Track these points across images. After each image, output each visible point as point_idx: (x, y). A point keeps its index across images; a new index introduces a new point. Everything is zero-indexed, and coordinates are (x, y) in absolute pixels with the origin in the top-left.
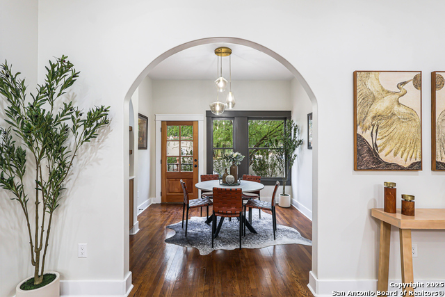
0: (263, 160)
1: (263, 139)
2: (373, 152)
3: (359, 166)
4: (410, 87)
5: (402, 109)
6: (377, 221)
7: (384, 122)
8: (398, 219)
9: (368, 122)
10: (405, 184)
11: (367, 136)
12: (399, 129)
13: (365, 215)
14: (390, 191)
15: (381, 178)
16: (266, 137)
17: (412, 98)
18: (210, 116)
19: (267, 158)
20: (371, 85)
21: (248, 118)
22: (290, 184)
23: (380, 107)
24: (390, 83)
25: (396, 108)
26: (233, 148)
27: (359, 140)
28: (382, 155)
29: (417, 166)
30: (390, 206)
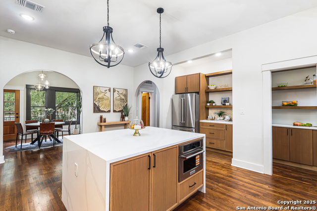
0: (65, 114)
1: (64, 101)
2: (98, 108)
3: (94, 112)
4: (108, 91)
5: (106, 97)
6: (99, 125)
7: (101, 100)
8: (103, 124)
9: (97, 100)
10: (104, 115)
11: (97, 103)
12: (105, 102)
13: (97, 124)
14: (101, 117)
15: (99, 115)
16: (66, 99)
17: (108, 94)
18: (28, 88)
19: (68, 113)
20: (98, 90)
21: (56, 91)
22: (79, 124)
23: (100, 96)
24: (103, 90)
25: (104, 97)
26: (46, 107)
27: (94, 104)
28: (100, 109)
29: (109, 111)
30: (101, 121)
